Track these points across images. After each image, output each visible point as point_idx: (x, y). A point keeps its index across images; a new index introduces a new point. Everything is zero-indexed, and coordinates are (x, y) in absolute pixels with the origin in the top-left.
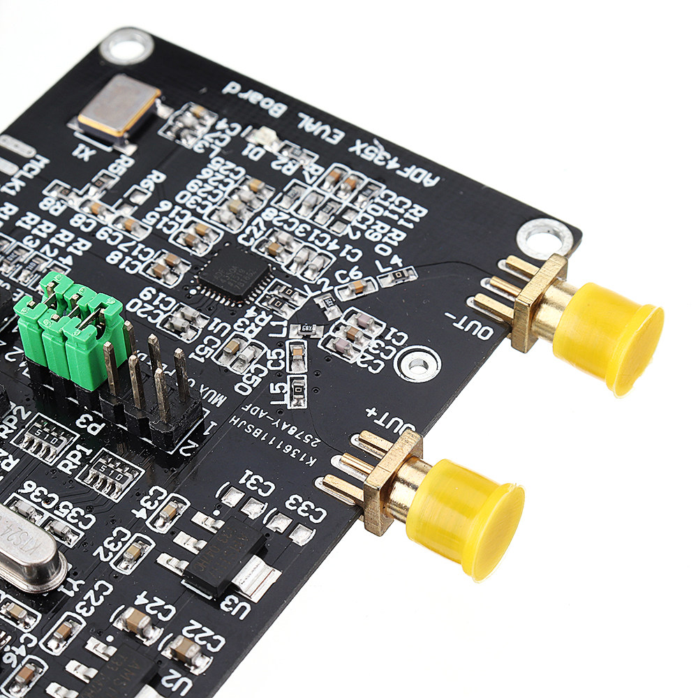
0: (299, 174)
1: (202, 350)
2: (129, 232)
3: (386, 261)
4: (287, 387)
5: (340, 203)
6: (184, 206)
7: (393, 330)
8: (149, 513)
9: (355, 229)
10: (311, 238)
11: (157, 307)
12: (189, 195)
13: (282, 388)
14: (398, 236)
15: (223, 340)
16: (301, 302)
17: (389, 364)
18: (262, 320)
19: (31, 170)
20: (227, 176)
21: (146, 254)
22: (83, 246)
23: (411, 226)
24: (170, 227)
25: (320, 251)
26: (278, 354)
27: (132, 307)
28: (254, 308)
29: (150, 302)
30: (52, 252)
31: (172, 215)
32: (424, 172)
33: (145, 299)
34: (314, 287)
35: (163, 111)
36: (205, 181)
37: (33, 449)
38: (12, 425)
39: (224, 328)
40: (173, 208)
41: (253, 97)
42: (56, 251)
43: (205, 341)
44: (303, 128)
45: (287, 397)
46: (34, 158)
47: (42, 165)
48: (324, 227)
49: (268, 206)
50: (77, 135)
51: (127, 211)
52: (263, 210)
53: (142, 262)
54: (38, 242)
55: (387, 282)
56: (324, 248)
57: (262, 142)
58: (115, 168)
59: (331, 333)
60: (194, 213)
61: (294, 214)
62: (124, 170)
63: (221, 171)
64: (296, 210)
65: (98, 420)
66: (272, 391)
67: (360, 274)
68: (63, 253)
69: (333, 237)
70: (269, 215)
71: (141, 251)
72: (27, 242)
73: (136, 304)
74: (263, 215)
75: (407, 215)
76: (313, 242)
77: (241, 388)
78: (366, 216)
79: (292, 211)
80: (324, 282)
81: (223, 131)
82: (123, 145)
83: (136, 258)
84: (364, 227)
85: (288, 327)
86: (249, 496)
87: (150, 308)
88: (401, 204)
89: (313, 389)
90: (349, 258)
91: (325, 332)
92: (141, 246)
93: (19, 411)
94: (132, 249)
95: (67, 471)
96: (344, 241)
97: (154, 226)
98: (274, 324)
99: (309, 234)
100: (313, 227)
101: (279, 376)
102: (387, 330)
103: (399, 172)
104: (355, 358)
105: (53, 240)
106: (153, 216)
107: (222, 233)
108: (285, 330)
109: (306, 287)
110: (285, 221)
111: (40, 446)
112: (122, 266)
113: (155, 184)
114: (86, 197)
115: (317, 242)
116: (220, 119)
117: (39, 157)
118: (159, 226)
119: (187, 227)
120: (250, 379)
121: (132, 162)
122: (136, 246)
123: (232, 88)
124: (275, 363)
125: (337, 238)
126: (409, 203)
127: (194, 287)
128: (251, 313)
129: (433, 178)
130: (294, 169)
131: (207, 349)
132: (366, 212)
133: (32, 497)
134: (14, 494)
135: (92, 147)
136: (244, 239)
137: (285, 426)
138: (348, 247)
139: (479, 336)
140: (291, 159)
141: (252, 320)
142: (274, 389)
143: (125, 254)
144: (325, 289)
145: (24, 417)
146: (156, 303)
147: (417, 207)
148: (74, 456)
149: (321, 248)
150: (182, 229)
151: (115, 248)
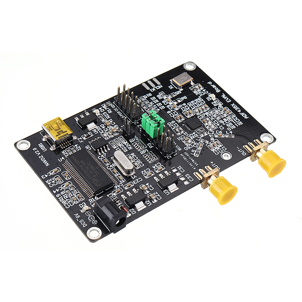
0: (217, 107)
1: (180, 138)
2: (174, 108)
3: (228, 132)
4: (196, 151)
5: (224, 116)
6: (188, 106)
7: (224, 147)
8: (156, 167)
9: (225, 122)
10: (214, 122)
11: (174, 126)
12: (191, 104)
13: (194, 151)
14: (234, 127)
15: (186, 137)
16: (206, 134)
17: (220, 154)
18: (196, 136)
19: (158, 87)
20: (201, 102)
21: (176, 114)
22: (163, 107)
23: (238, 126)
24: (184, 109)
25: (215, 125)
26: (197, 144)
27: (169, 124)
28: (195, 132)
29: (173, 124)
30: (156, 107)
31: (185, 107)
32: (246, 115)
33: (172, 123)
34: (210, 132)
35: (192, 83)
36: (195, 102)
37: (136, 147)
38: (134, 140)
39: (187, 135)
40: (186, 105)
41: (214, 86)
42: (157, 107)
43: (182, 136)
44: (222, 97)
45: (195, 153)
46: (160, 85)
47: (161, 87)
48: (218, 120)
49: (207, 111)
50: (171, 83)
51: (176, 103)
52: (206, 112)
53: (175, 115)
54: (154, 104)
55: (227, 136)
56: (216, 125)
57: (212, 97)
58: (177, 93)
59: (210, 143)
60: (190, 108)
61: (212, 115)
62: (178, 94)
63: (200, 101)
64: (213, 114)
65: (152, 145)
66: (192, 151)
67: (222, 133)
68: (158, 108)
69: (219, 123)
70: (207, 114)
71: (175, 113)
72: (151, 103)
73: (170, 123)
74: (205, 113)
75: (238, 123)
76: (214, 123)
77: (185, 148)
78: (228, 120)
79: (212, 114)
80: (213, 132)
81: (204, 92)
82: (180, 88)
83: (173, 114)
84: (227, 123)
85: (201, 139)
86: (178, 171)
87: (173, 125)
88: (238, 120)
89: (201, 154)
90: (221, 128)
91: (209, 142)
92: (176, 111)
93: (136, 138)
94: (173, 111)
95: (142, 153)
96: (221, 124)
97: (180, 108)
98: (198, 137)
99: (214, 120)
100: (215, 119)
101: (195, 149)
102: (223, 146)
103: (240, 113)
104: (213, 150)
105: (157, 104)
106: (181, 106)
107: (195, 114)
108: (200, 139)
109: (208, 132)
110: (210, 116)
111: (138, 146)
112: (170, 114)
113: (184, 99)
114: (168, 97)
115: (215, 123)
116: (204, 89)
117: (161, 85)
118: (181, 108)
119: (187, 110)
120: (188, 147)
121: (181, 92)
122: (174, 111)
123: (210, 83)
124: (195, 146)
125: (220, 123)
126: (239, 121)
127: (184, 124)
128: (194, 133)
129: (247, 117)
130: (216, 105)
131: (181, 138)
132: (229, 120)
133: (132, 156)
134: (129, 155)
135: (173, 87)
136: (199, 117)
137: (192, 159)
138: (221, 126)
139: (243, 154)
140: (217, 103)
141: (194, 135)
142: (193, 151)
143: (171, 112)
144: (212, 133)
145: (137, 140)
146: (174, 125)
147: (241, 122)
148: (144, 151)
149: (215, 124)
150: (186, 111)
151: (170, 110)
